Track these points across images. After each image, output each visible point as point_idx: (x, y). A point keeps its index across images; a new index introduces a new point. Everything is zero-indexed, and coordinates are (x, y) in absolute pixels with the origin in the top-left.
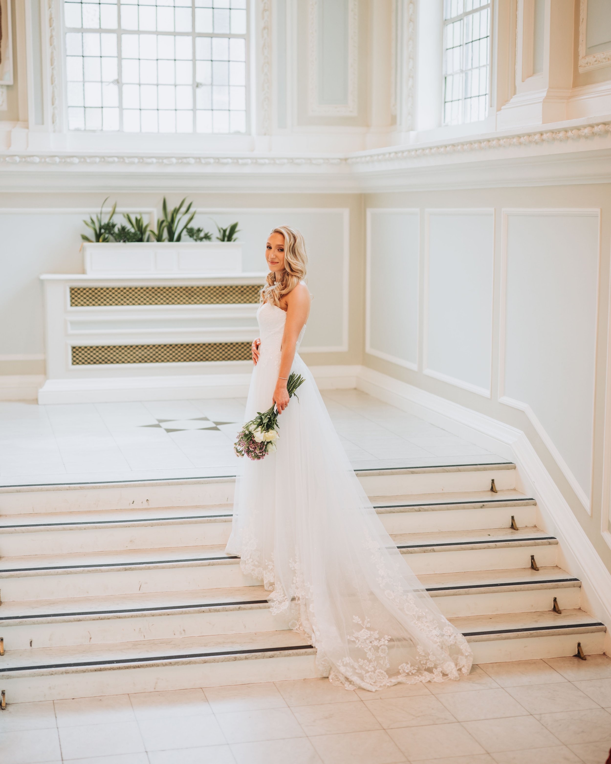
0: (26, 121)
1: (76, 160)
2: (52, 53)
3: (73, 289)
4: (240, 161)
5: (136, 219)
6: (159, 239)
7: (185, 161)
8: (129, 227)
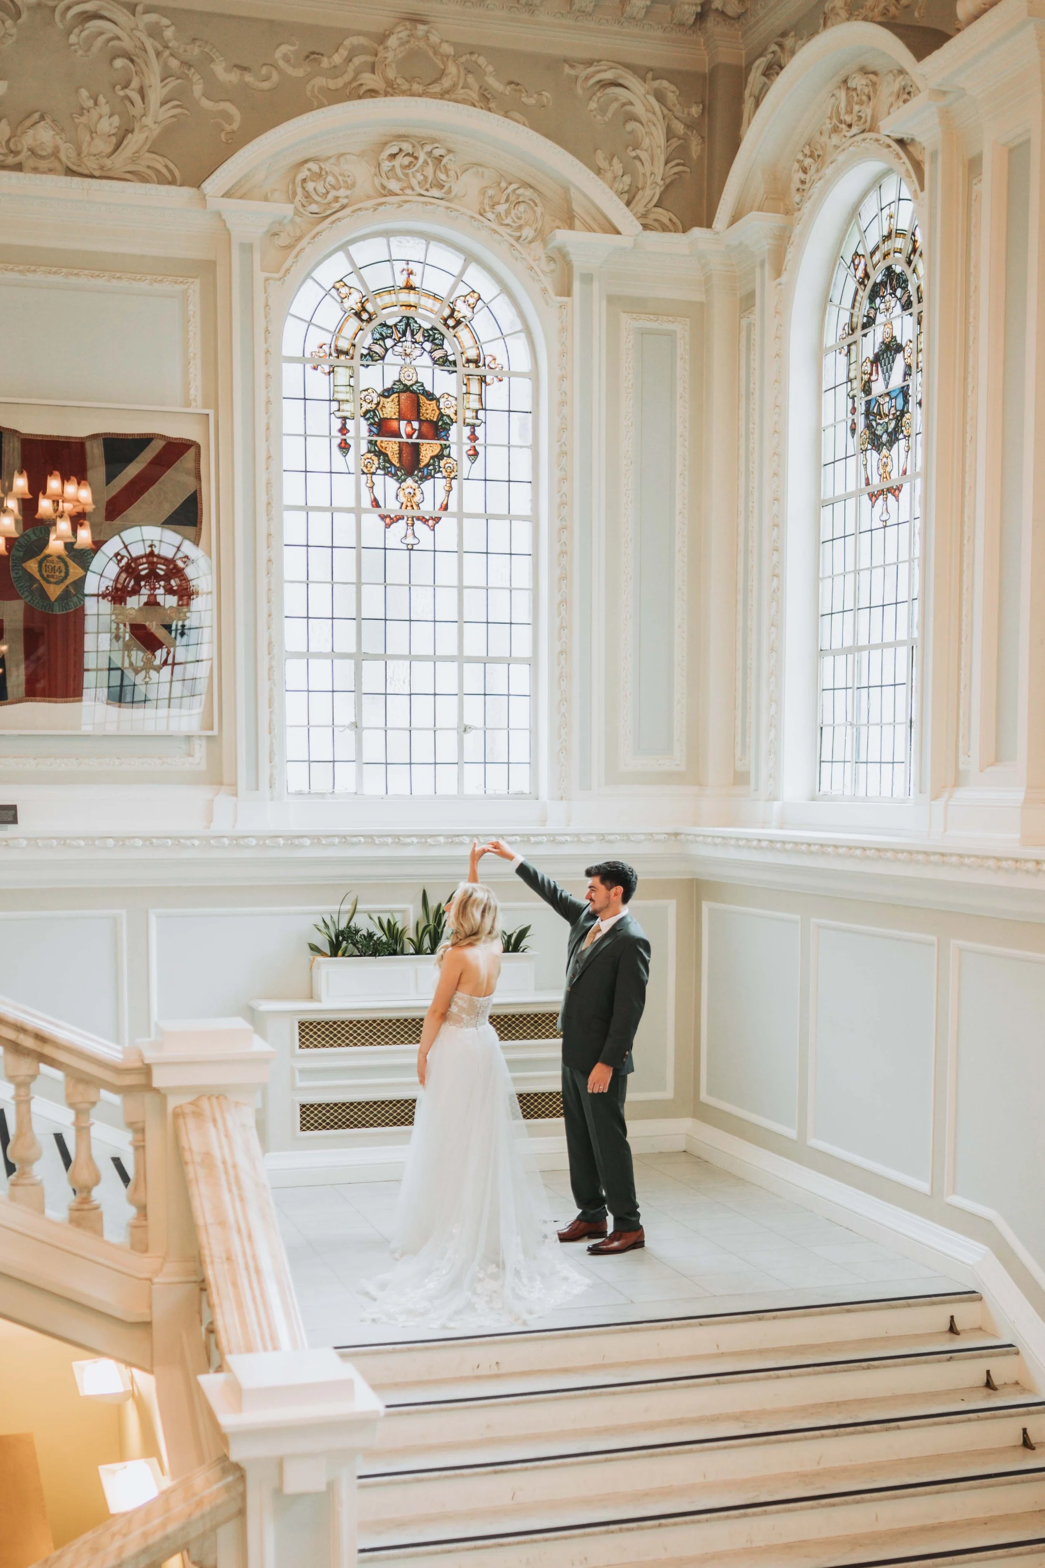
0: (234, 784)
1: (308, 842)
2: (271, 690)
3: (303, 1024)
4: (532, 839)
5: (389, 922)
6: (419, 951)
7: (457, 840)
8: (379, 933)
